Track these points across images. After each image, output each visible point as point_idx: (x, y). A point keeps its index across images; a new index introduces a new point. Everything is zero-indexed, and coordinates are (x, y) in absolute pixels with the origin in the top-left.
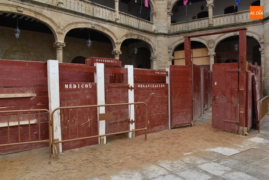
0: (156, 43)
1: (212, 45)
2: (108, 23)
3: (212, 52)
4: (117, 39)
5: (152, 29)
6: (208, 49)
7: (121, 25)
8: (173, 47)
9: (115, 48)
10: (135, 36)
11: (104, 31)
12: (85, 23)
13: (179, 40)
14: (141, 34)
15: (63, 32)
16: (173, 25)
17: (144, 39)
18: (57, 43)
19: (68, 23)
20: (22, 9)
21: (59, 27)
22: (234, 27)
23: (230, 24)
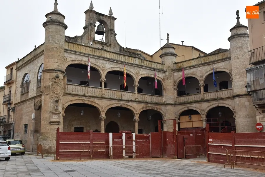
0: (166, 111)
1: (204, 113)
2: (130, 102)
3: (204, 117)
4: (136, 111)
5: (162, 101)
6: (201, 115)
7: (139, 102)
8: (178, 114)
9: (135, 117)
10: (149, 107)
11: (128, 107)
12: (117, 104)
13: (182, 109)
14: (153, 106)
15: (104, 110)
16: (178, 97)
17: (156, 109)
18: (101, 117)
19: (107, 105)
20: (85, 101)
21: (102, 108)
22: (216, 101)
23: (214, 98)
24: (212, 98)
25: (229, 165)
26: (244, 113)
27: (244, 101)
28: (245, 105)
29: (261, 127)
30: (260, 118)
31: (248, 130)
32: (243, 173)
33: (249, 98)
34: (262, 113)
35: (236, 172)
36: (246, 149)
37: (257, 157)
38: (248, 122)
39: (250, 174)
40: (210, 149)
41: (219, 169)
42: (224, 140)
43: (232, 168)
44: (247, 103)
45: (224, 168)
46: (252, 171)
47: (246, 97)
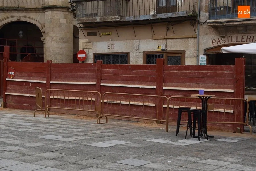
22: (16, 12)
23: (13, 7)
24: (9, 5)
25: (41, 112)
26: (58, 35)
27: (59, 16)
28: (60, 24)
29: (84, 55)
30: (83, 43)
31: (61, 60)
32: (64, 123)
33: (67, 13)
34: (88, 35)
35: (54, 121)
36: (66, 88)
37: (81, 98)
38: (61, 48)
39: (75, 124)
40: (8, 88)
41: (26, 118)
42: (33, 74)
43: (45, 117)
44: (63, 21)
45: (34, 116)
46: (75, 120)
47: (63, 11)
